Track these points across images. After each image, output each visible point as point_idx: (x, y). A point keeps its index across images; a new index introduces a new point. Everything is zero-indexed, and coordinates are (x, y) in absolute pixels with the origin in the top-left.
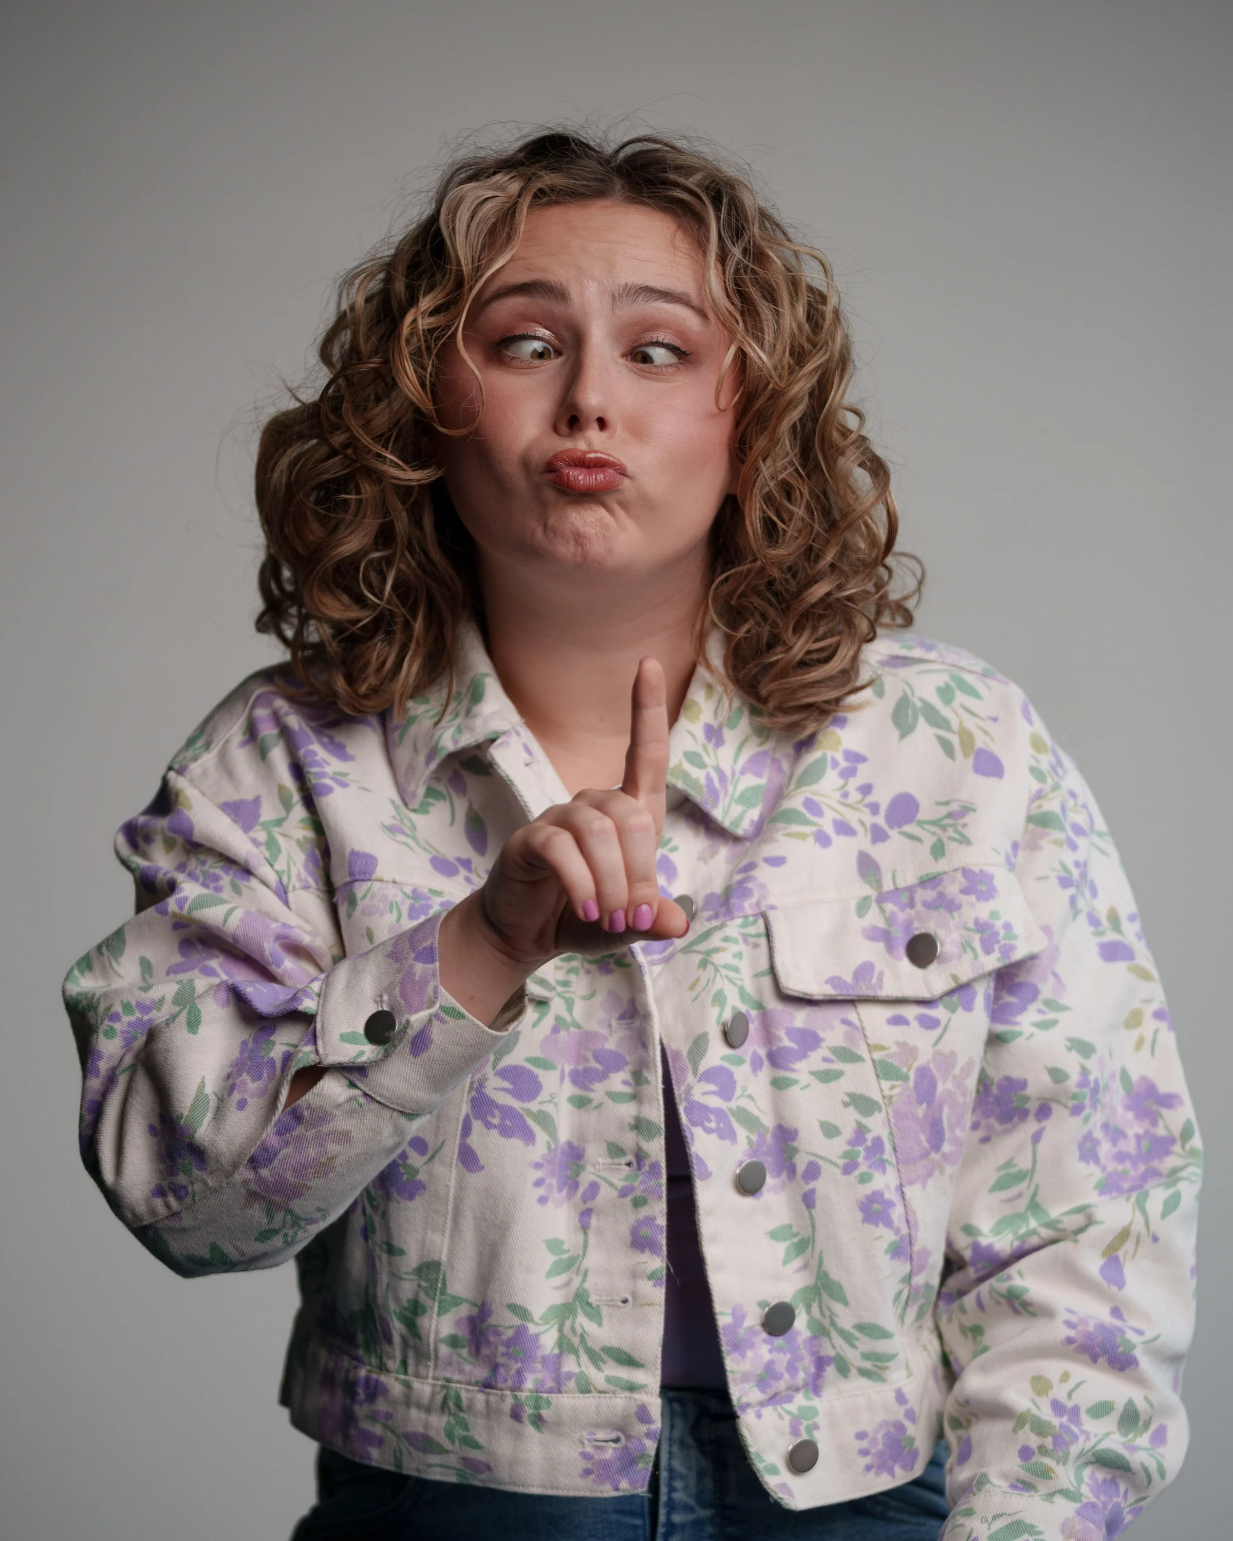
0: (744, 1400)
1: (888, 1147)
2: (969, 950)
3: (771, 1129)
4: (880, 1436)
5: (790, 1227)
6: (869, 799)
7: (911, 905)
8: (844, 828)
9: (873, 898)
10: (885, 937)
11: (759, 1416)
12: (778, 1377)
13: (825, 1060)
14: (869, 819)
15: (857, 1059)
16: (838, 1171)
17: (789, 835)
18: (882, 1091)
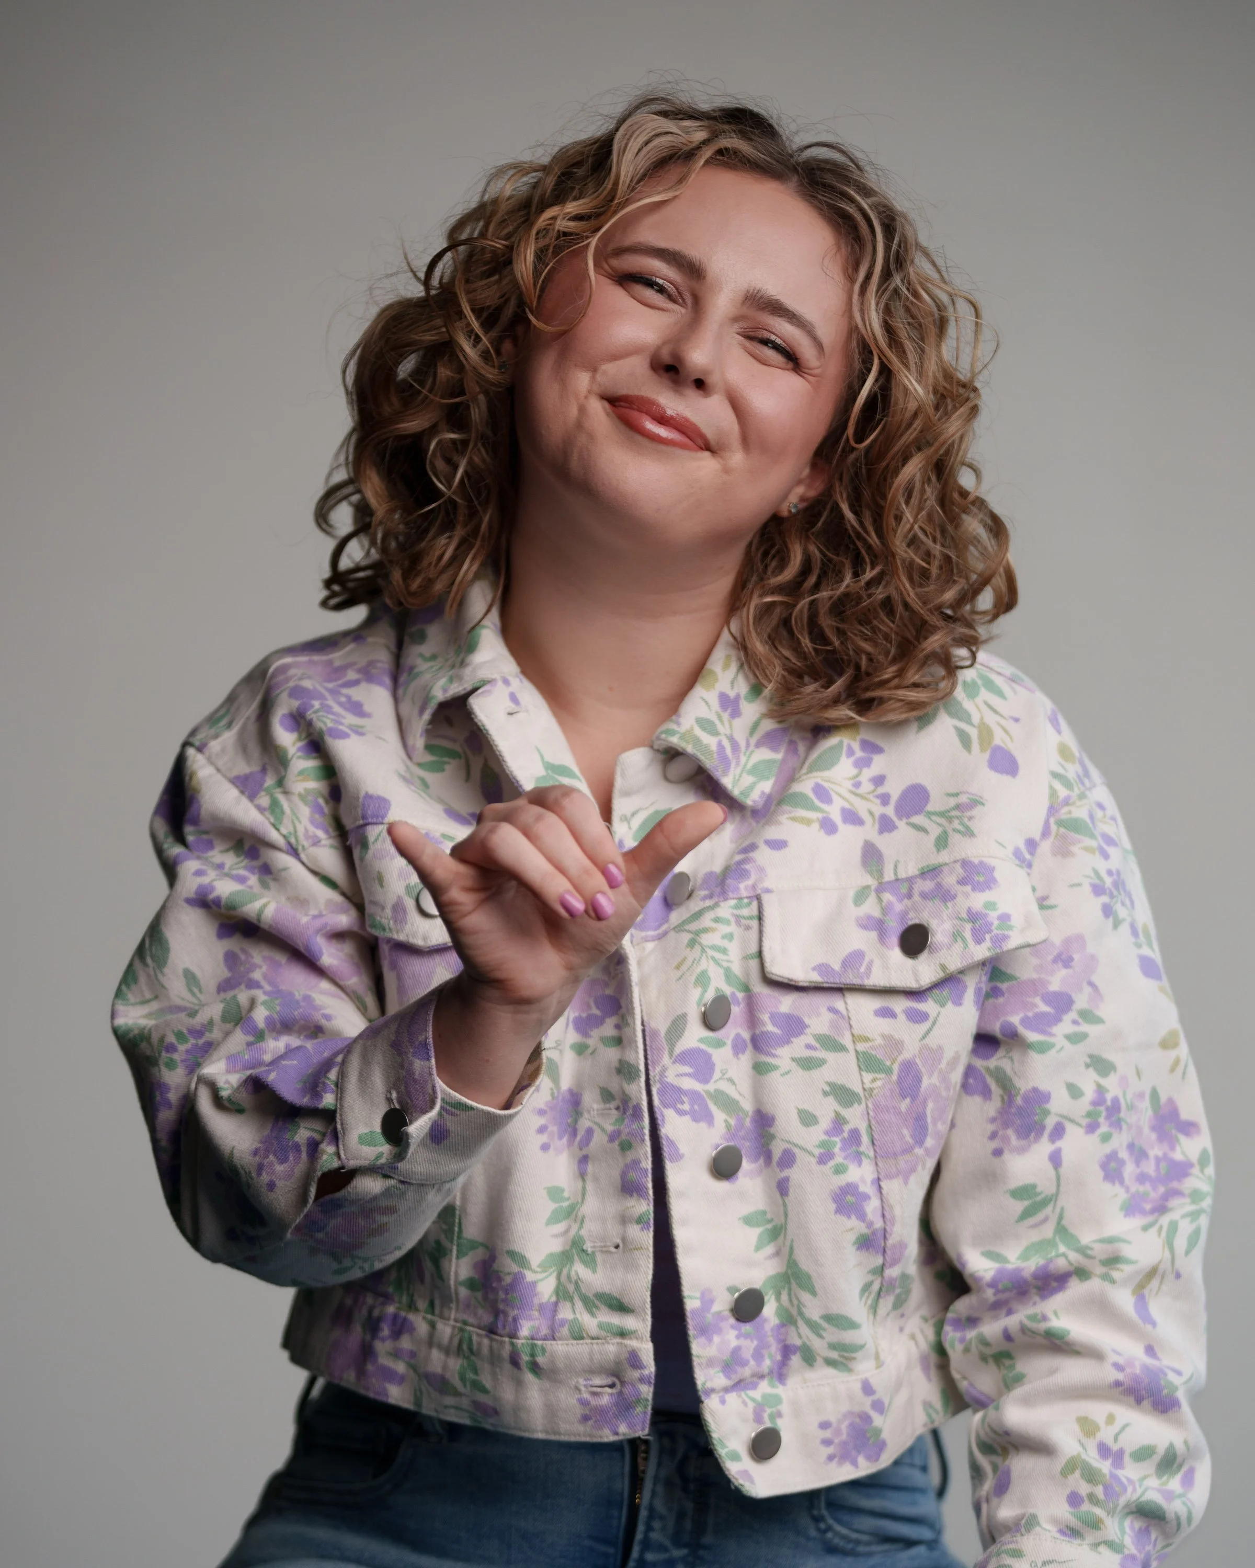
0: (709, 1385)
1: (865, 1139)
2: (959, 939)
3: (750, 1114)
4: (844, 1427)
5: (764, 1213)
6: (881, 790)
7: (909, 896)
8: (852, 817)
9: (873, 888)
10: (879, 926)
11: (723, 1402)
12: (744, 1363)
13: (809, 1047)
14: (878, 810)
15: (841, 1048)
16: (813, 1161)
17: (794, 819)
18: (863, 1083)
